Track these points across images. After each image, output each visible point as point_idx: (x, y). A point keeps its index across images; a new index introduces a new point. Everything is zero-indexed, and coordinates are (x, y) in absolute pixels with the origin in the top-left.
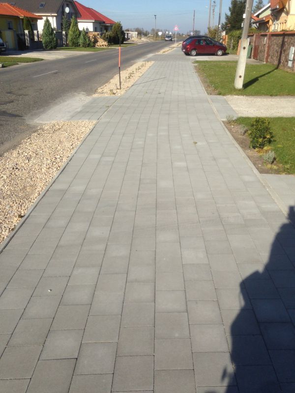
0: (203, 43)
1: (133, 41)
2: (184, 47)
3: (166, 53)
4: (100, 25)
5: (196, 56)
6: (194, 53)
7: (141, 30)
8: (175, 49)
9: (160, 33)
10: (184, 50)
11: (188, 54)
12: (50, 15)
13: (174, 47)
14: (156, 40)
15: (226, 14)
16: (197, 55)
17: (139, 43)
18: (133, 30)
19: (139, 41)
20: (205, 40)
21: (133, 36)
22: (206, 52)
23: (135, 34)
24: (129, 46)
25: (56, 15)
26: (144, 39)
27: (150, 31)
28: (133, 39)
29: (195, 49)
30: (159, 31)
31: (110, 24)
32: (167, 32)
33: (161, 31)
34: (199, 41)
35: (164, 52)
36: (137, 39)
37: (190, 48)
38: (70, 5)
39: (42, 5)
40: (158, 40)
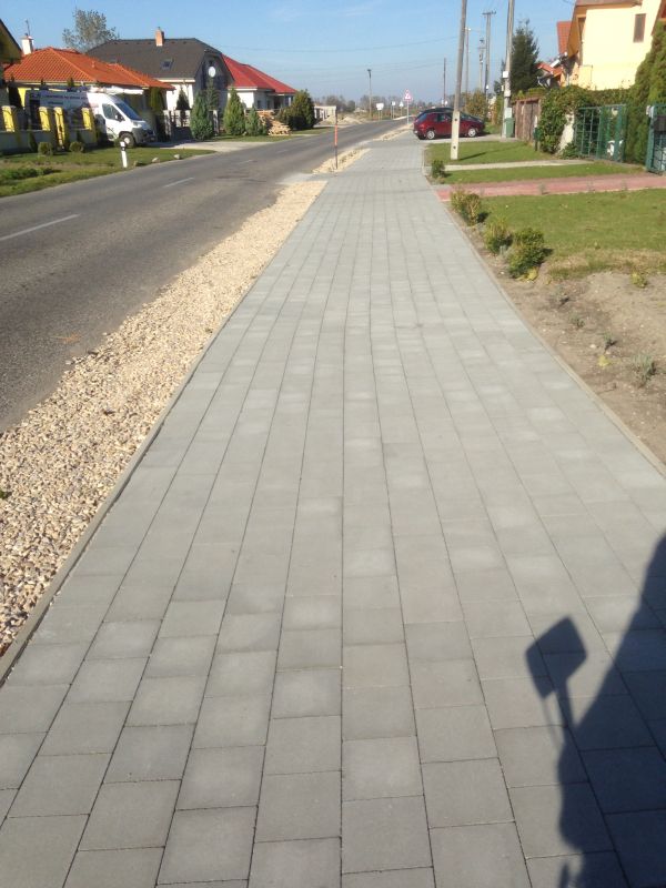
0: (445, 119)
1: (329, 123)
2: (417, 127)
3: (391, 138)
4: (267, 96)
6: (431, 134)
8: (405, 132)
9: (380, 106)
10: (417, 132)
11: (422, 137)
12: (182, 81)
14: (373, 120)
16: (436, 137)
19: (340, 122)
21: (329, 114)
23: (331, 110)
24: (325, 132)
25: (193, 81)
27: (358, 101)
28: (328, 119)
29: (432, 129)
30: (377, 100)
31: (286, 93)
32: (394, 104)
33: (383, 101)
34: (439, 116)
35: (387, 138)
36: (336, 120)
37: (425, 128)
38: (216, 63)
39: (167, 65)
40: (375, 118)
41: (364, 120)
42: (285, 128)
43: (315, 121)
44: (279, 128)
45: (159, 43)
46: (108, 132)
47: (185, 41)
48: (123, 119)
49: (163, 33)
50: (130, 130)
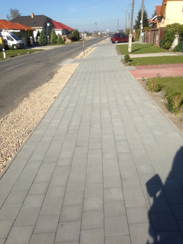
0: (121, 37)
4: (66, 31)
7: (88, 32)
8: (107, 41)
10: (112, 41)
12: (39, 28)
16: (118, 43)
22: (122, 41)
23: (85, 35)
28: (84, 38)
29: (117, 40)
31: (71, 30)
33: (100, 32)
35: (102, 43)
39: (35, 23)
40: (98, 37)
41: (95, 37)
42: (70, 41)
43: (80, 38)
44: (68, 41)
45: (32, 17)
46: (9, 45)
47: (40, 16)
48: (14, 40)
49: (33, 14)
50: (16, 44)
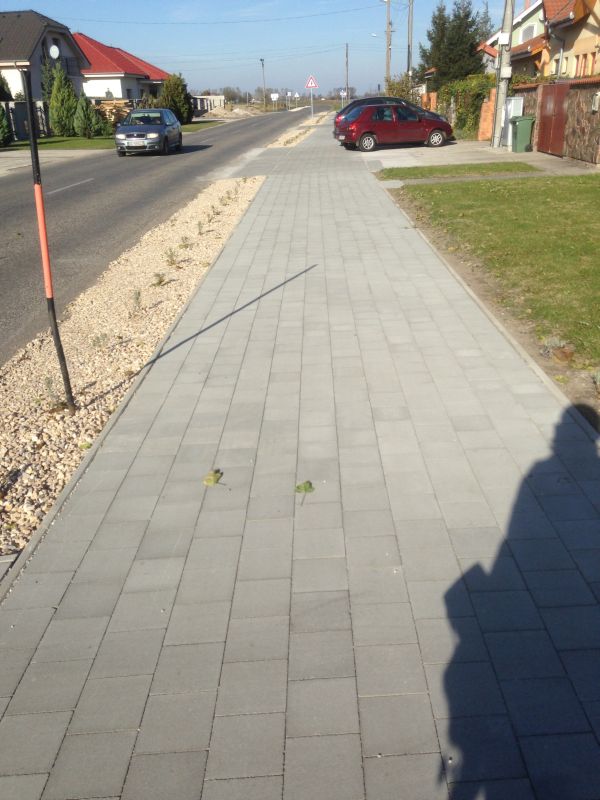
0: (390, 116)
1: (215, 115)
2: (340, 128)
3: (293, 144)
4: (139, 84)
5: (373, 150)
6: (369, 142)
7: (236, 91)
8: (312, 131)
9: (274, 97)
10: (342, 138)
11: (351, 145)
12: (12, 64)
13: (310, 127)
14: (267, 111)
15: (421, 47)
16: (378, 147)
17: (228, 121)
18: (218, 92)
19: (229, 114)
20: (396, 109)
21: (216, 105)
22: (399, 140)
23: (218, 100)
25: (28, 63)
26: (239, 111)
27: (253, 93)
28: (214, 111)
29: (370, 133)
30: (271, 91)
31: (162, 80)
32: (289, 94)
33: (276, 92)
34: (380, 112)
35: (288, 142)
36: (224, 112)
37: (358, 132)
38: (62, 42)
40: (270, 110)
41: (258, 112)
47: (19, 14)
